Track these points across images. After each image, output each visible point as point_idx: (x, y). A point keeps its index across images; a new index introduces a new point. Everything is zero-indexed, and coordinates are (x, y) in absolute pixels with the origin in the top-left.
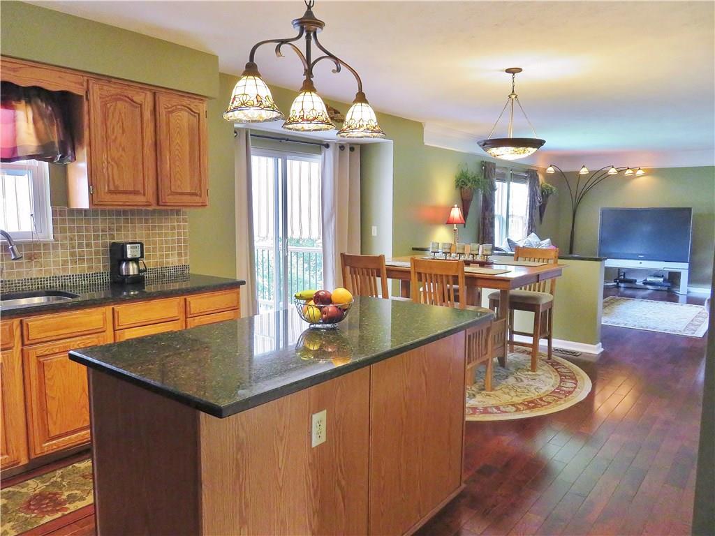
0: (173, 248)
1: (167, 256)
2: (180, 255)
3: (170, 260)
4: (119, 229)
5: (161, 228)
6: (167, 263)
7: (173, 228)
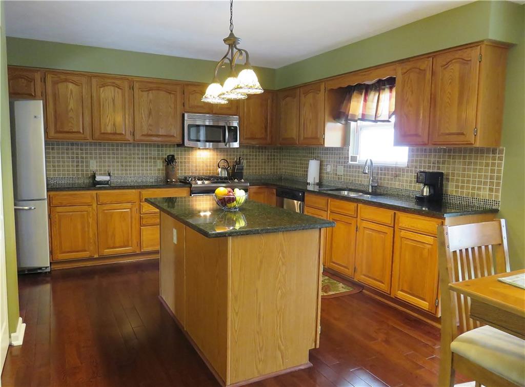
0: (485, 183)
1: (479, 189)
2: (491, 190)
3: (481, 193)
4: (444, 163)
5: (475, 164)
6: (478, 195)
7: (487, 165)
